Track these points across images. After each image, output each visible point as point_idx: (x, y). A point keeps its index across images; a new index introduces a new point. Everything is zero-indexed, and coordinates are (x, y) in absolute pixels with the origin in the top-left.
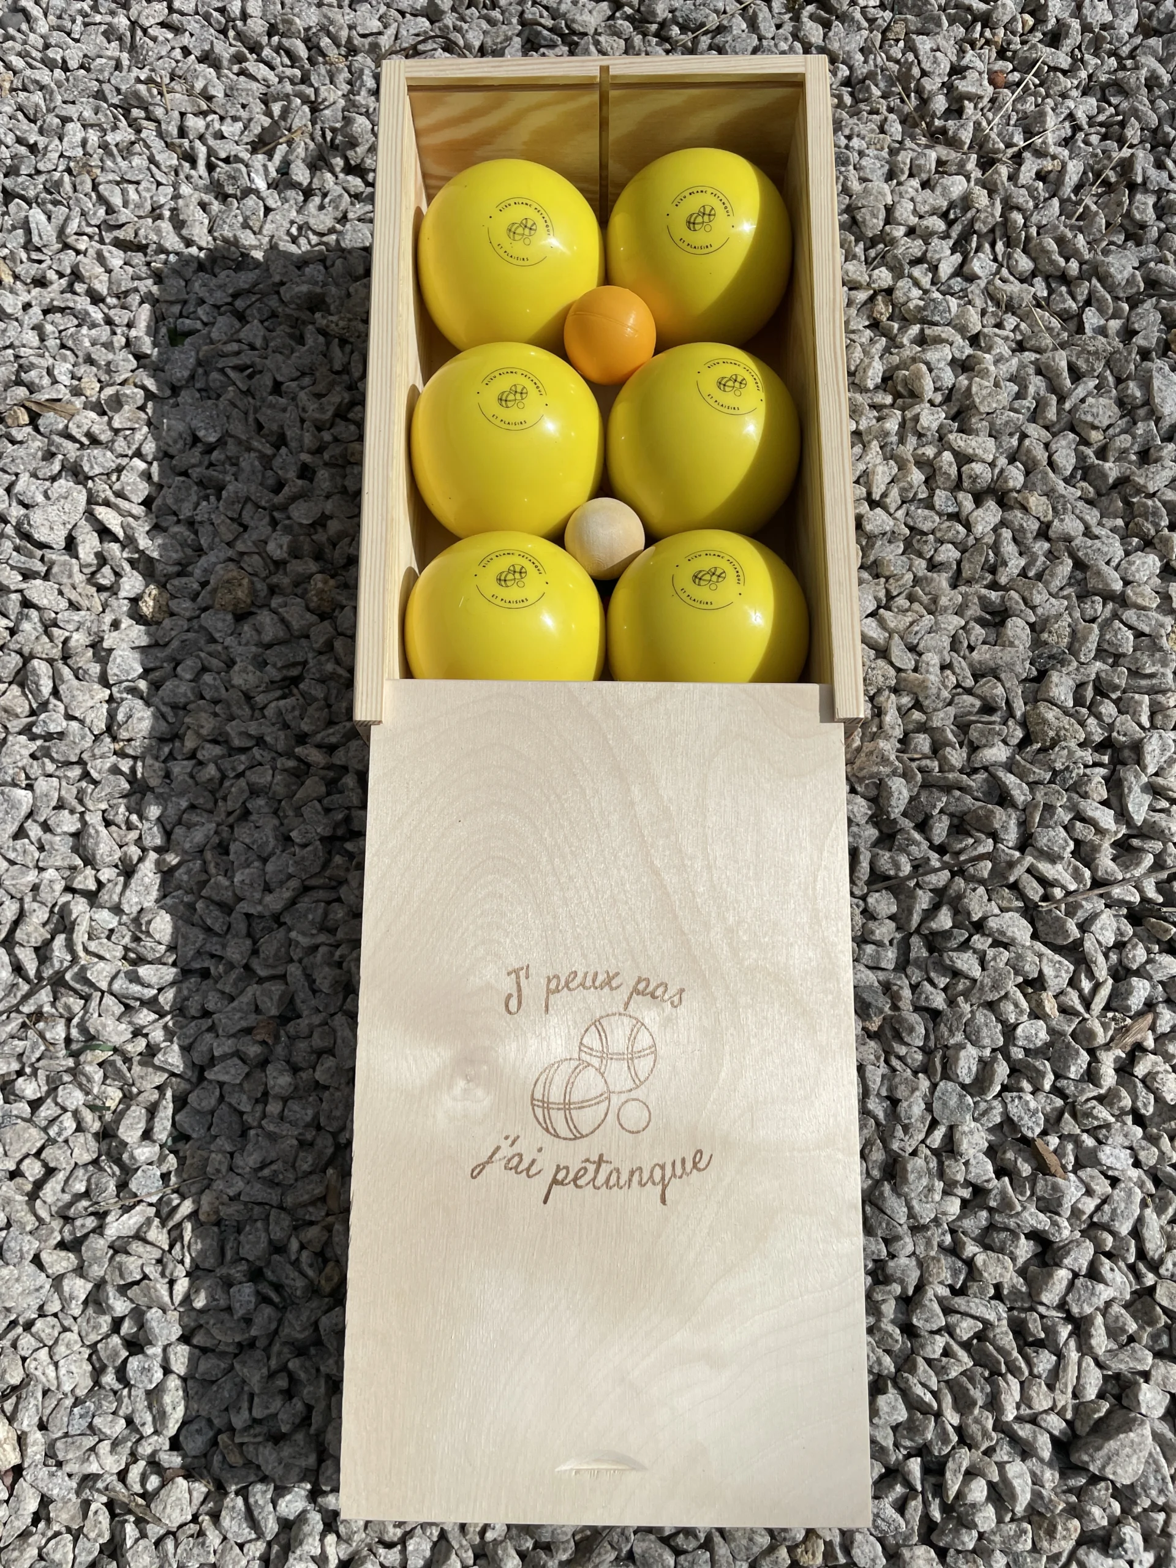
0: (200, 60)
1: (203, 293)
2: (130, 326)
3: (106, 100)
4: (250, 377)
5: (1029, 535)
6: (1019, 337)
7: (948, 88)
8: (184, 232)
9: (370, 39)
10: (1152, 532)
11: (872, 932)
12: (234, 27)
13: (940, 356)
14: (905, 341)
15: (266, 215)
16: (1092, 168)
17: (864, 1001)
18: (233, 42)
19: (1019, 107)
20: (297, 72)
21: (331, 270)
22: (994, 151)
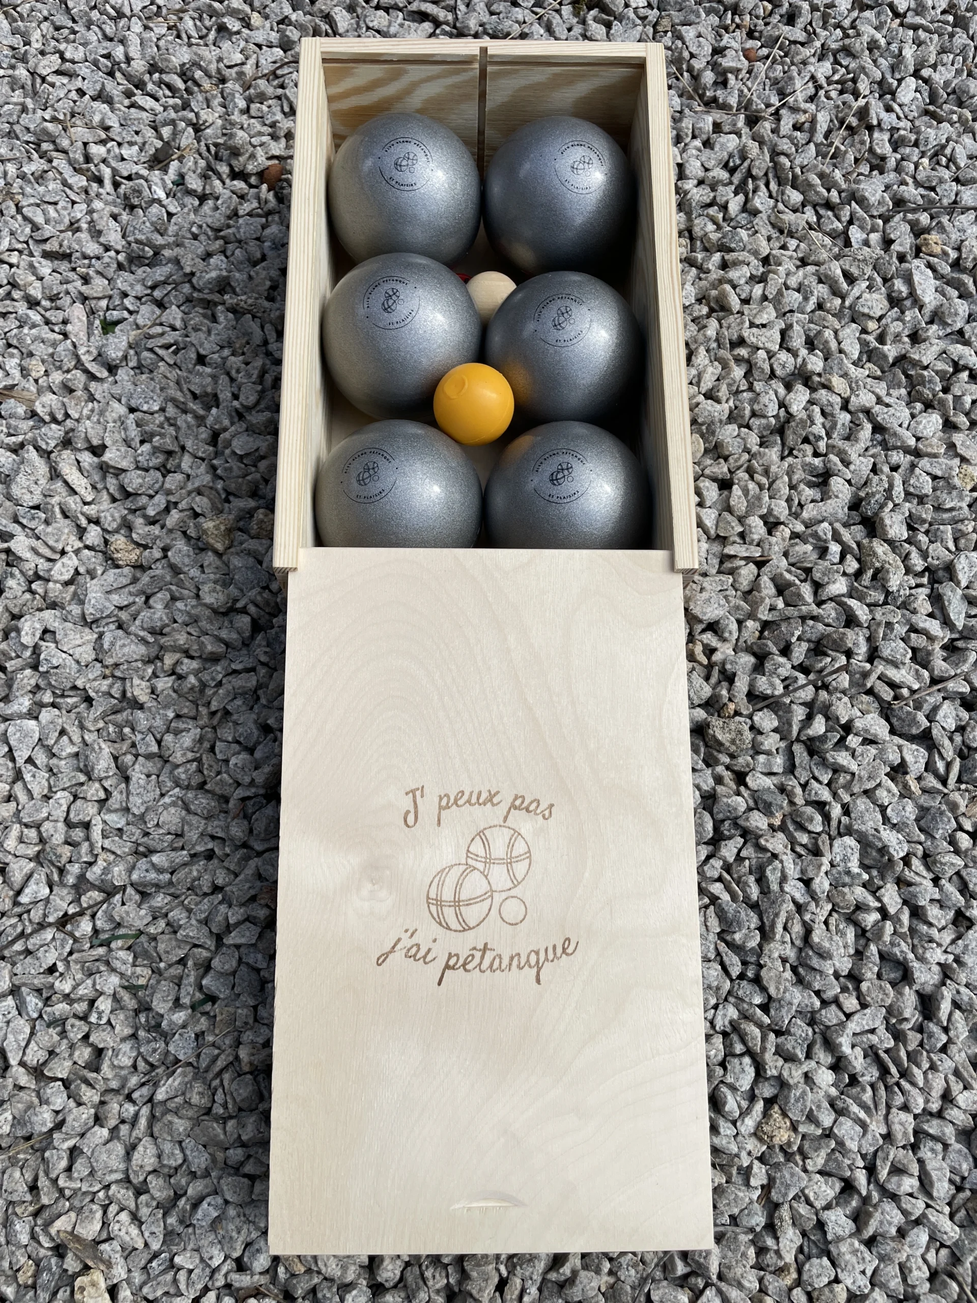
0: (94, 99)
1: (125, 287)
2: (65, 322)
3: (18, 139)
4: (175, 353)
5: (835, 409)
6: (800, 255)
7: (714, 66)
8: (102, 240)
9: (236, 69)
10: (931, 396)
11: (762, 744)
12: (120, 70)
13: (740, 274)
14: (710, 267)
15: (169, 221)
16: (837, 117)
17: (765, 802)
18: (120, 81)
19: (771, 75)
20: (178, 101)
21: (231, 259)
22: (757, 111)
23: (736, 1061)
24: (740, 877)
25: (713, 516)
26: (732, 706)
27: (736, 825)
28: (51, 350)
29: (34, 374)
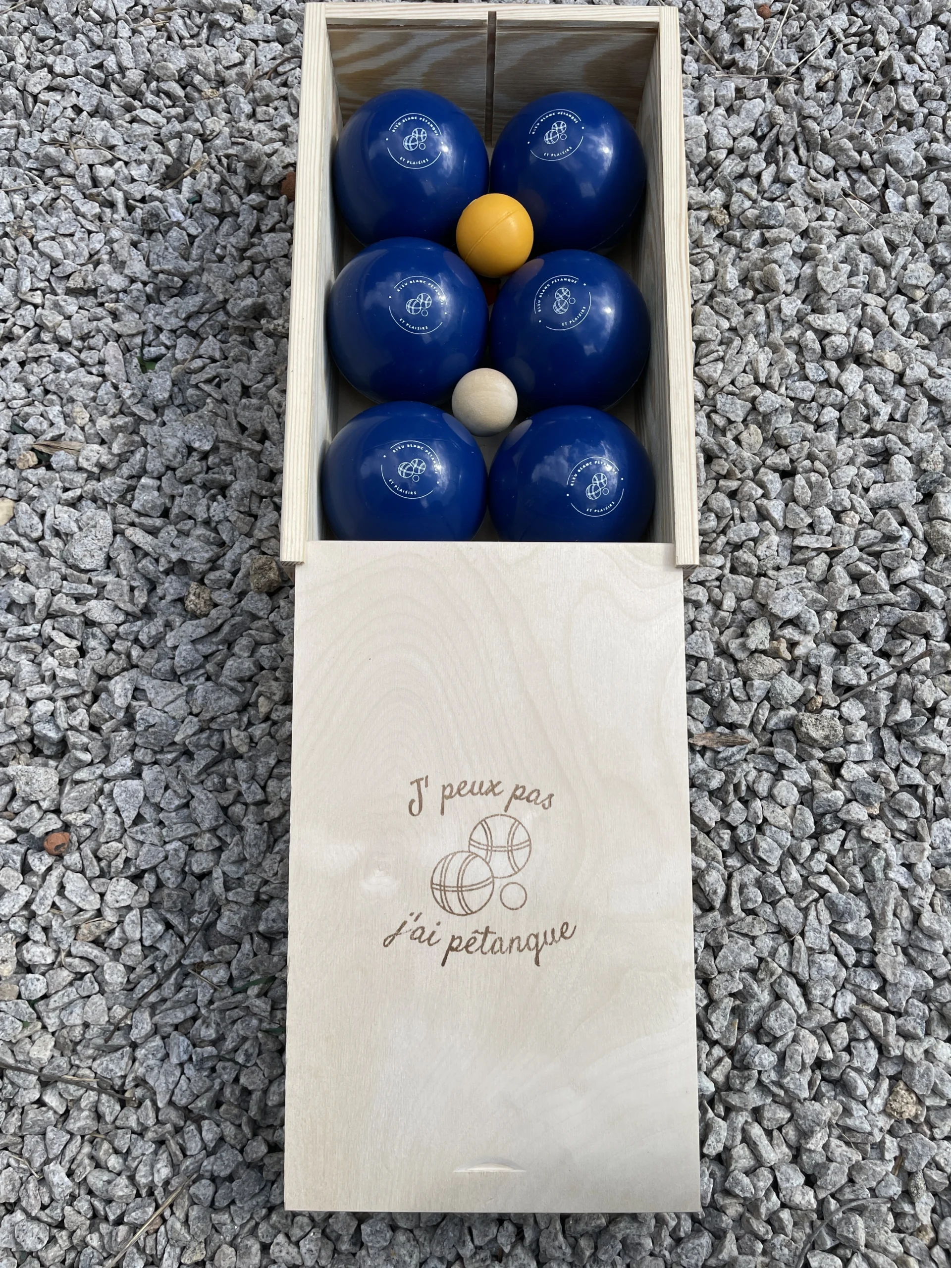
0: (91, 115)
1: (159, 321)
2: (102, 362)
3: (19, 166)
4: (219, 386)
5: (889, 386)
6: (839, 225)
7: (727, 25)
9: (236, 69)
11: (852, 734)
12: (115, 81)
13: (782, 253)
14: (751, 246)
15: (191, 244)
16: (860, 73)
17: (863, 793)
18: (117, 94)
19: (788, 32)
20: (180, 110)
21: (263, 279)
22: (779, 73)
23: (861, 1045)
24: (845, 868)
25: (780, 508)
26: (819, 700)
27: (836, 818)
28: (92, 394)
29: (79, 421)
